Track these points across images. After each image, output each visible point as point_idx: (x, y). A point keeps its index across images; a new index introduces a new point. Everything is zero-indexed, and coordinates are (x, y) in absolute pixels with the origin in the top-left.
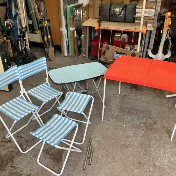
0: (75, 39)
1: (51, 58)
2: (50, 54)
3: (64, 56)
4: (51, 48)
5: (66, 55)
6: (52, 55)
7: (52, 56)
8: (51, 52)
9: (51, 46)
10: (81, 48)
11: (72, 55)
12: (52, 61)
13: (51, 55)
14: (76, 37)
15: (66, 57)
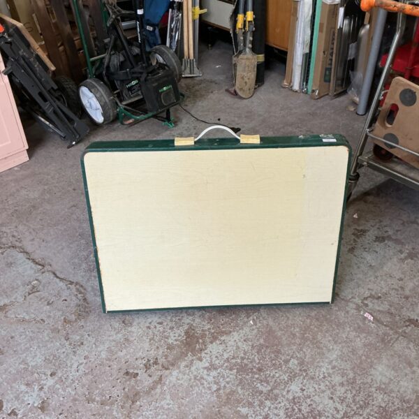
0: (336, 35)
1: (241, 89)
2: (237, 74)
3: (291, 88)
4: (245, 57)
5: (296, 87)
6: (246, 80)
7: (246, 83)
8: (244, 71)
9: (247, 50)
10: (353, 70)
11: (313, 91)
12: (241, 98)
13: (243, 78)
14: (341, 29)
15: (296, 92)
